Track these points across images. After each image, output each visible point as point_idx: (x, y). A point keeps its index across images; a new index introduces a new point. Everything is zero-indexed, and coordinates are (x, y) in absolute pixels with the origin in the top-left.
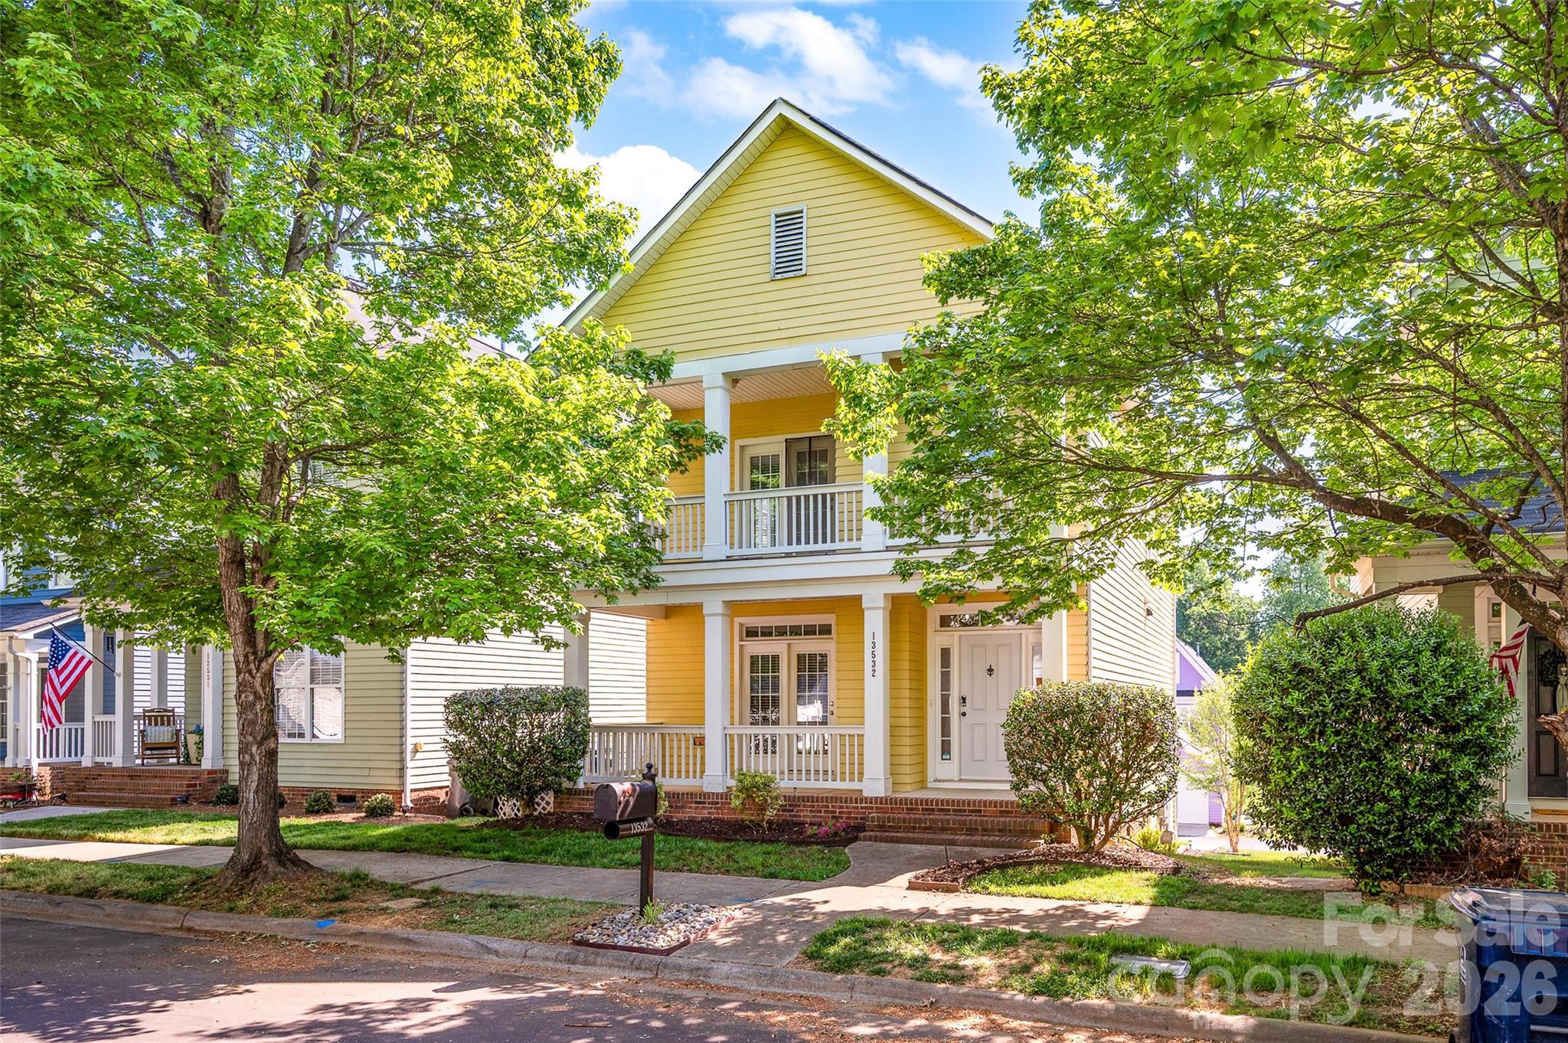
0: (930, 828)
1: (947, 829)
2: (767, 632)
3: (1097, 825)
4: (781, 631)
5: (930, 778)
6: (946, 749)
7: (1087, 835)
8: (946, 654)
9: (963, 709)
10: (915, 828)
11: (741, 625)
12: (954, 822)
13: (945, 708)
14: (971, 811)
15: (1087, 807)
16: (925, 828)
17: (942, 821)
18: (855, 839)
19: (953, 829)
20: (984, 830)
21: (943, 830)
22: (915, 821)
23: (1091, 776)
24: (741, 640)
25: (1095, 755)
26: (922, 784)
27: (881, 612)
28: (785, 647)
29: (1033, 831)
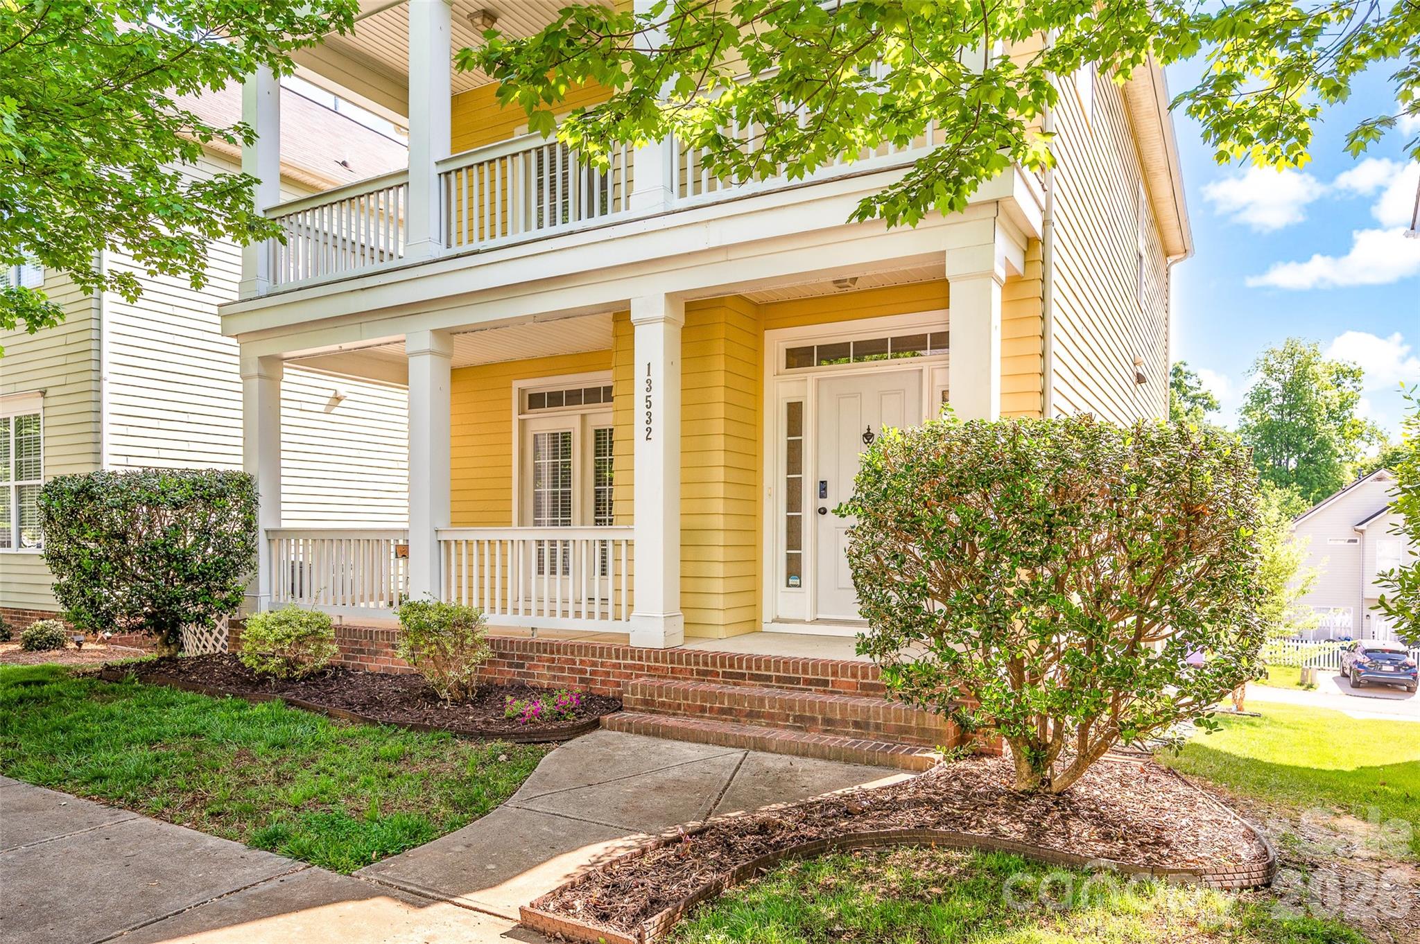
0: (728, 711)
1: (759, 715)
2: (555, 399)
3: (1058, 734)
4: (574, 397)
5: (767, 615)
6: (794, 568)
7: (1039, 755)
8: (795, 412)
9: (822, 503)
10: (703, 709)
11: (522, 391)
12: (773, 700)
13: (794, 501)
14: (809, 682)
15: (1037, 697)
16: (722, 711)
17: (751, 699)
18: (595, 725)
19: (771, 716)
20: (828, 721)
21: (753, 715)
22: (705, 696)
23: (1044, 631)
24: (522, 412)
25: (1059, 582)
26: (752, 626)
27: (661, 326)
28: (578, 419)
29: (924, 731)
